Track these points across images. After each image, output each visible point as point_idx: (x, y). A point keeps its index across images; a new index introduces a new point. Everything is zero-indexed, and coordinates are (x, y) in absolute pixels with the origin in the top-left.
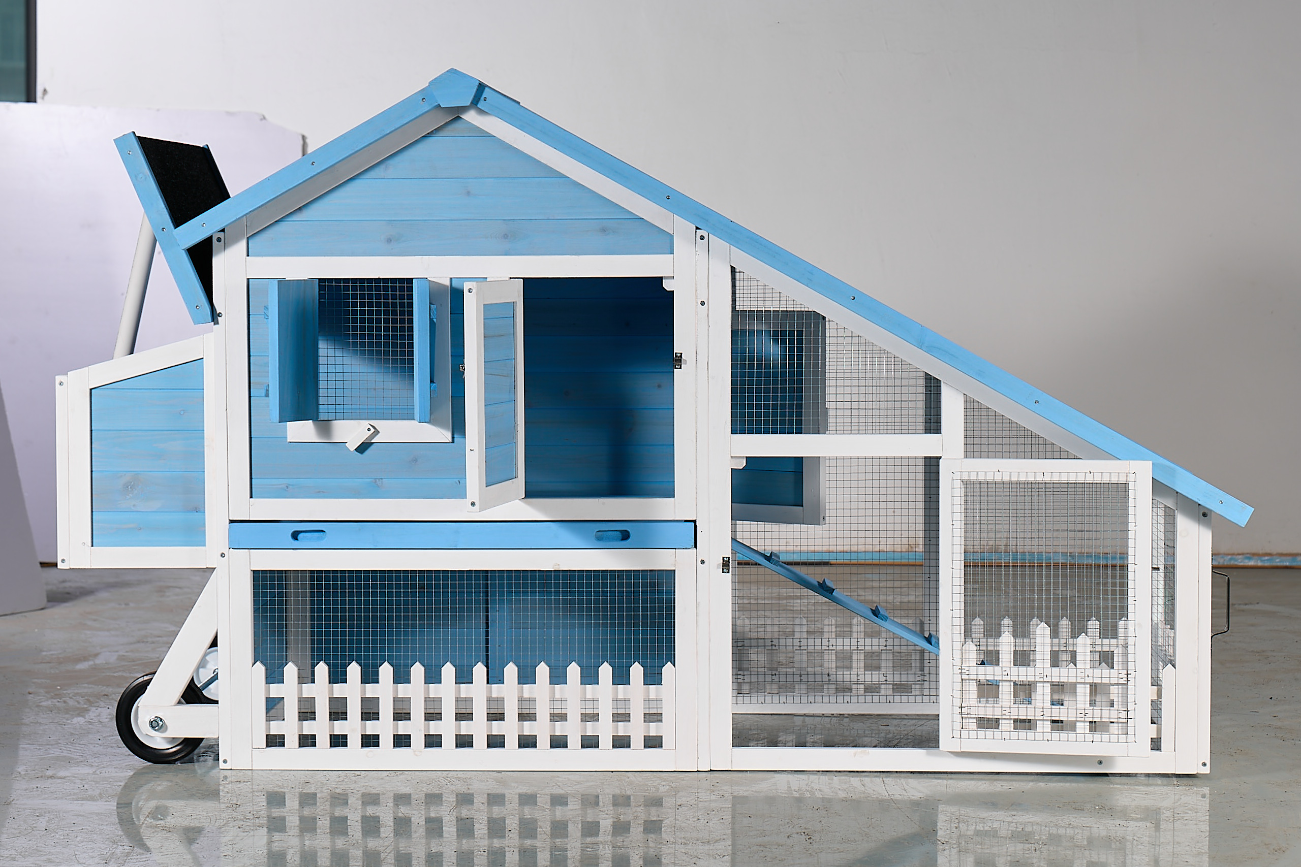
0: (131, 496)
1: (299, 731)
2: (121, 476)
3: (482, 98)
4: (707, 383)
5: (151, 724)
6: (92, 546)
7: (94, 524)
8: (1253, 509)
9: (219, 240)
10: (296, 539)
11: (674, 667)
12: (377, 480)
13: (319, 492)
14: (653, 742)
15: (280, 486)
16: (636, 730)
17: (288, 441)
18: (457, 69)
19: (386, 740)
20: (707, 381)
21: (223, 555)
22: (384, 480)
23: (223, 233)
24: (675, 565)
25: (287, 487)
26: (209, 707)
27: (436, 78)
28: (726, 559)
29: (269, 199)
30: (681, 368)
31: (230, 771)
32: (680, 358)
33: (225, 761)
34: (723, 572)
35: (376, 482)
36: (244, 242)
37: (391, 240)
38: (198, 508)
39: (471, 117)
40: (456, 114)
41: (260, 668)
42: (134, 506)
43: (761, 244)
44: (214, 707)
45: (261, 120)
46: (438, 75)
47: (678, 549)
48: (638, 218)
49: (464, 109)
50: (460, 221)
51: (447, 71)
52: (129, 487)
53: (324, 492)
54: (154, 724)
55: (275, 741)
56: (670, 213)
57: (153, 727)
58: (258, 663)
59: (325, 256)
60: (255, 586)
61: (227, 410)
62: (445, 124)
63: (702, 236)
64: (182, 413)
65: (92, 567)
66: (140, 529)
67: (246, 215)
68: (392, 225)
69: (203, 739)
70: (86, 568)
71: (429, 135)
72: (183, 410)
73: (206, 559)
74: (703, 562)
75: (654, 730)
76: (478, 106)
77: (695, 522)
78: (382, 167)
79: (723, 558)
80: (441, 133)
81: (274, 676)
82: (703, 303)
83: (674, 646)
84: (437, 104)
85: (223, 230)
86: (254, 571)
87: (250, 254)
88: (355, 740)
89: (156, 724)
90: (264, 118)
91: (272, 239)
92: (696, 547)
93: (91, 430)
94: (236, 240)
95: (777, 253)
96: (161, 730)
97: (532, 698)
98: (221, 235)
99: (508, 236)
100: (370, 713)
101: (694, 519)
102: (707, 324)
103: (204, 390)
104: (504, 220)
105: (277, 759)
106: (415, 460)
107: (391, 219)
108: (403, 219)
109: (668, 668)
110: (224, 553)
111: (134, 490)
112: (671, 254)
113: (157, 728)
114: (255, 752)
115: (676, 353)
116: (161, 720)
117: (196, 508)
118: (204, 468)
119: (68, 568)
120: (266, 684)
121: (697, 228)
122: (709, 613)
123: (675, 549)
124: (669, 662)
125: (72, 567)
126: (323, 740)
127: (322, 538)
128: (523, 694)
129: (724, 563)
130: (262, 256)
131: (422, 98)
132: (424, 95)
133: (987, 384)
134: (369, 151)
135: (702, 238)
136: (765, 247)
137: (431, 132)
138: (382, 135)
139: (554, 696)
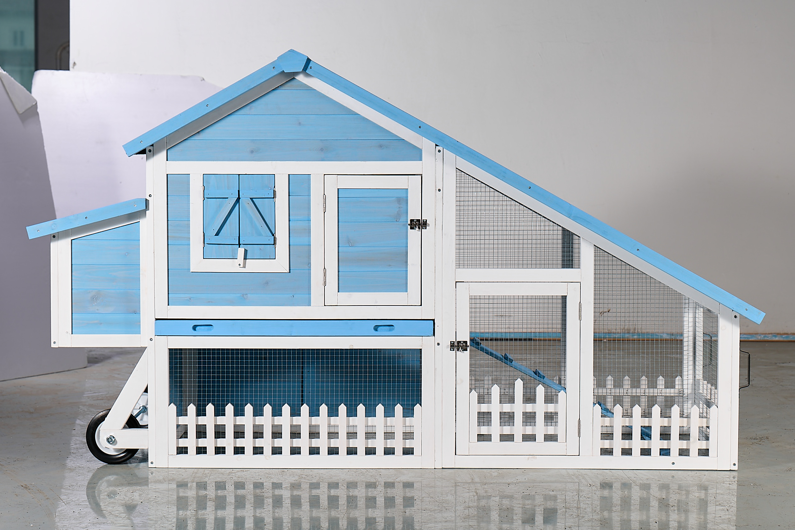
0: (96, 303)
1: (196, 445)
2: (90, 292)
3: (309, 67)
4: (442, 238)
5: (108, 440)
6: (72, 334)
7: (73, 321)
8: (765, 314)
9: (150, 151)
10: (195, 330)
11: (420, 406)
12: (244, 295)
13: (209, 302)
14: (408, 451)
15: (186, 298)
16: (398, 444)
17: (191, 271)
18: (294, 50)
19: (249, 450)
20: (442, 236)
21: (151, 340)
22: (248, 295)
23: (152, 147)
24: (422, 346)
25: (190, 299)
26: (142, 431)
27: (282, 55)
28: (452, 342)
29: (181, 127)
30: (426, 229)
31: (155, 469)
32: (426, 223)
33: (152, 463)
34: (450, 350)
35: (243, 296)
36: (165, 152)
37: (253, 152)
38: (137, 312)
39: (301, 78)
40: (291, 77)
41: (173, 407)
42: (97, 310)
43: (475, 155)
44: (146, 431)
45: (202, 80)
46: (283, 53)
47: (424, 336)
48: (401, 139)
49: (297, 73)
50: (295, 141)
51: (289, 51)
52: (95, 298)
53: (212, 302)
54: (110, 440)
55: (182, 451)
56: (420, 136)
57: (109, 442)
58: (172, 404)
59: (213, 161)
60: (170, 358)
61: (154, 253)
62: (286, 82)
63: (439, 150)
64: (127, 254)
65: (72, 347)
66: (101, 324)
67: (166, 136)
68: (254, 143)
69: (139, 449)
70: (69, 347)
71: (276, 89)
72: (127, 253)
73: (141, 342)
74: (438, 344)
75: (409, 444)
76: (307, 72)
77: (434, 320)
78: (248, 107)
79: (451, 342)
80: (283, 88)
81: (182, 412)
82: (439, 190)
83: (421, 394)
84: (282, 70)
85: (152, 145)
86: (169, 349)
87: (168, 159)
88: (230, 450)
89: (111, 440)
90: (204, 79)
91: (182, 151)
92: (434, 335)
93: (72, 265)
94: (160, 150)
95: (484, 161)
96: (113, 444)
97: (336, 425)
98: (151, 148)
99: (323, 150)
100: (239, 433)
101: (434, 319)
102: (442, 203)
103: (140, 241)
104: (321, 140)
105: (183, 461)
106: (267, 283)
107: (254, 139)
108: (261, 139)
109: (417, 407)
110: (152, 338)
111: (97, 300)
112: (420, 161)
113: (111, 442)
114: (170, 457)
115: (423, 220)
116: (114, 437)
117: (135, 311)
118: (140, 287)
119: (58, 347)
120: (177, 416)
121: (436, 145)
122: (442, 375)
123: (422, 336)
124: (418, 404)
125: (60, 346)
126: (211, 450)
127: (210, 330)
128: (330, 422)
129: (451, 345)
130: (176, 161)
131: (273, 66)
132: (273, 65)
133: (608, 239)
134: (240, 98)
135: (439, 151)
136: (477, 157)
137: (278, 87)
138: (249, 89)
139: (349, 424)
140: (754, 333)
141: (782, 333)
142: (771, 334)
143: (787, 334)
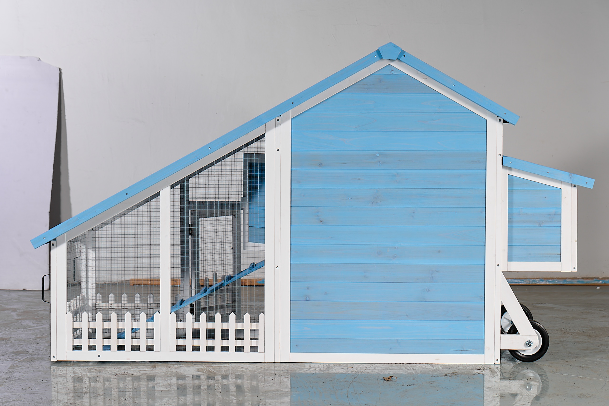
45: (38, 60)
140: (524, 278)
141: (548, 277)
142: (539, 278)
143: (553, 278)
